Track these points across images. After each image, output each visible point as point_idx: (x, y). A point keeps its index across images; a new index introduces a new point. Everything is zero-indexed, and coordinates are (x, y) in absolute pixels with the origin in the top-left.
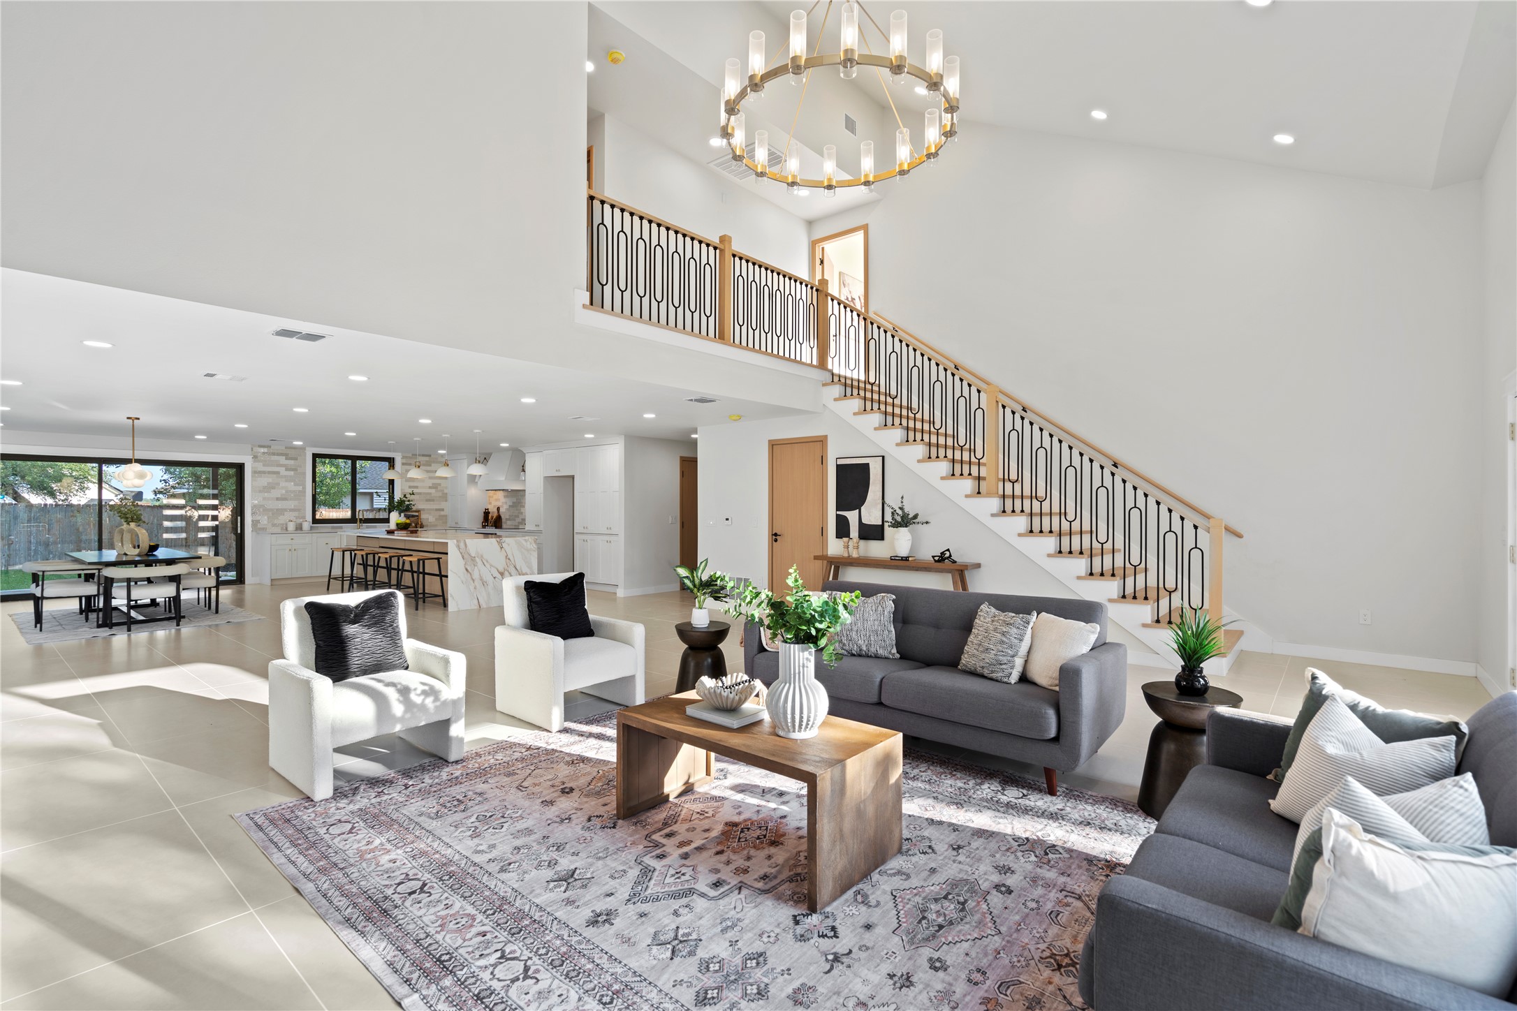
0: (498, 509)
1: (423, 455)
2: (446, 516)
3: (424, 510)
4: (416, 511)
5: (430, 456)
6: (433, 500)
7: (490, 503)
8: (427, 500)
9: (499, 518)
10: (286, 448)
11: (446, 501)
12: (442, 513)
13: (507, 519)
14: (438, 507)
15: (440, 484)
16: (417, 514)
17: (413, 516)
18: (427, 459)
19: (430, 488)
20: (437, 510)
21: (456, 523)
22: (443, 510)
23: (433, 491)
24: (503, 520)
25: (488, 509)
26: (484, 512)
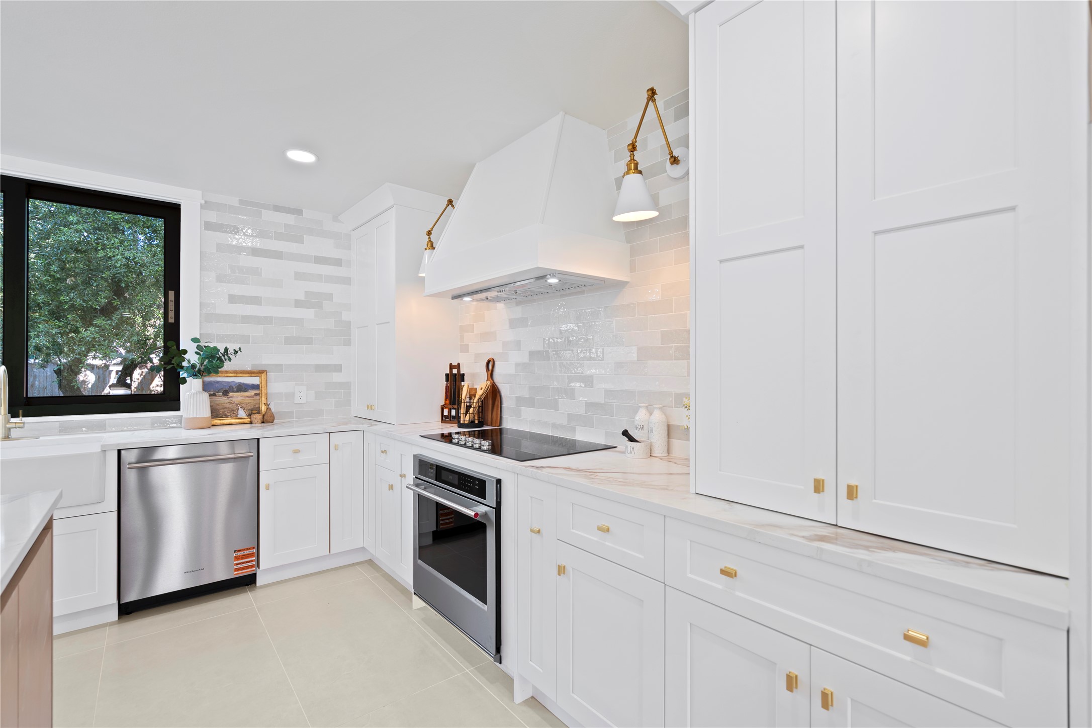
0: (490, 365)
1: (277, 208)
2: (347, 386)
3: (279, 368)
4: (251, 373)
5: (298, 212)
6: (308, 341)
7: (465, 349)
8: (289, 341)
9: (494, 393)
11: (348, 343)
12: (336, 377)
13: (520, 401)
14: (324, 360)
15: (329, 297)
16: (255, 380)
17: (242, 388)
18: (290, 219)
19: (298, 304)
20: (320, 368)
21: (370, 407)
22: (338, 368)
23: (307, 314)
24: (505, 404)
25: (459, 364)
26: (447, 375)
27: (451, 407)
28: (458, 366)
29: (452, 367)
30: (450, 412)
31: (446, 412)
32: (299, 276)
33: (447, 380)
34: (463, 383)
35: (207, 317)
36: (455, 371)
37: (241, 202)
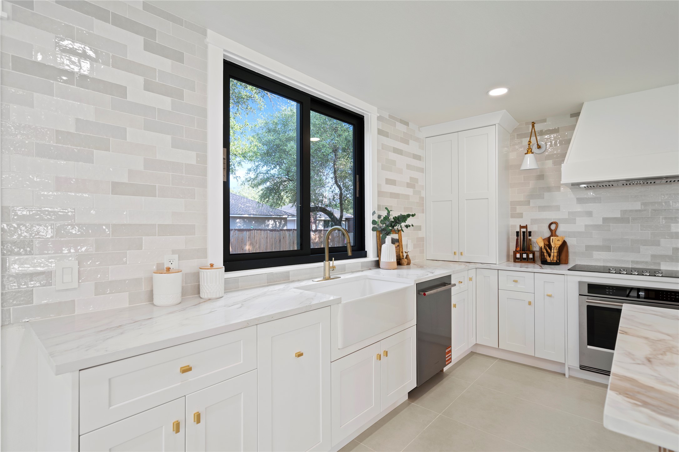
1: (401, 121)
5: (408, 124)
7: (517, 216)
10: (146, 6)
11: (423, 211)
12: (420, 234)
13: (591, 248)
15: (417, 181)
18: (405, 129)
19: (408, 185)
21: (459, 253)
22: (420, 228)
23: (409, 192)
24: (571, 250)
25: (527, 225)
26: (517, 233)
27: (522, 252)
28: (526, 227)
29: (521, 227)
30: (521, 255)
31: (518, 256)
32: (409, 167)
33: (517, 235)
34: (530, 238)
35: (380, 194)
36: (524, 230)
37: (390, 116)
